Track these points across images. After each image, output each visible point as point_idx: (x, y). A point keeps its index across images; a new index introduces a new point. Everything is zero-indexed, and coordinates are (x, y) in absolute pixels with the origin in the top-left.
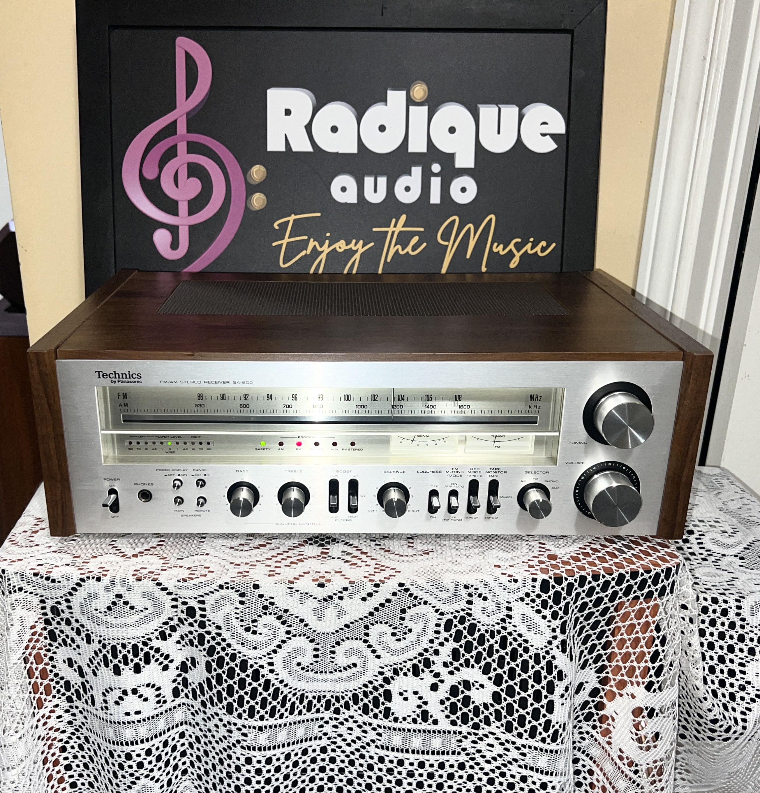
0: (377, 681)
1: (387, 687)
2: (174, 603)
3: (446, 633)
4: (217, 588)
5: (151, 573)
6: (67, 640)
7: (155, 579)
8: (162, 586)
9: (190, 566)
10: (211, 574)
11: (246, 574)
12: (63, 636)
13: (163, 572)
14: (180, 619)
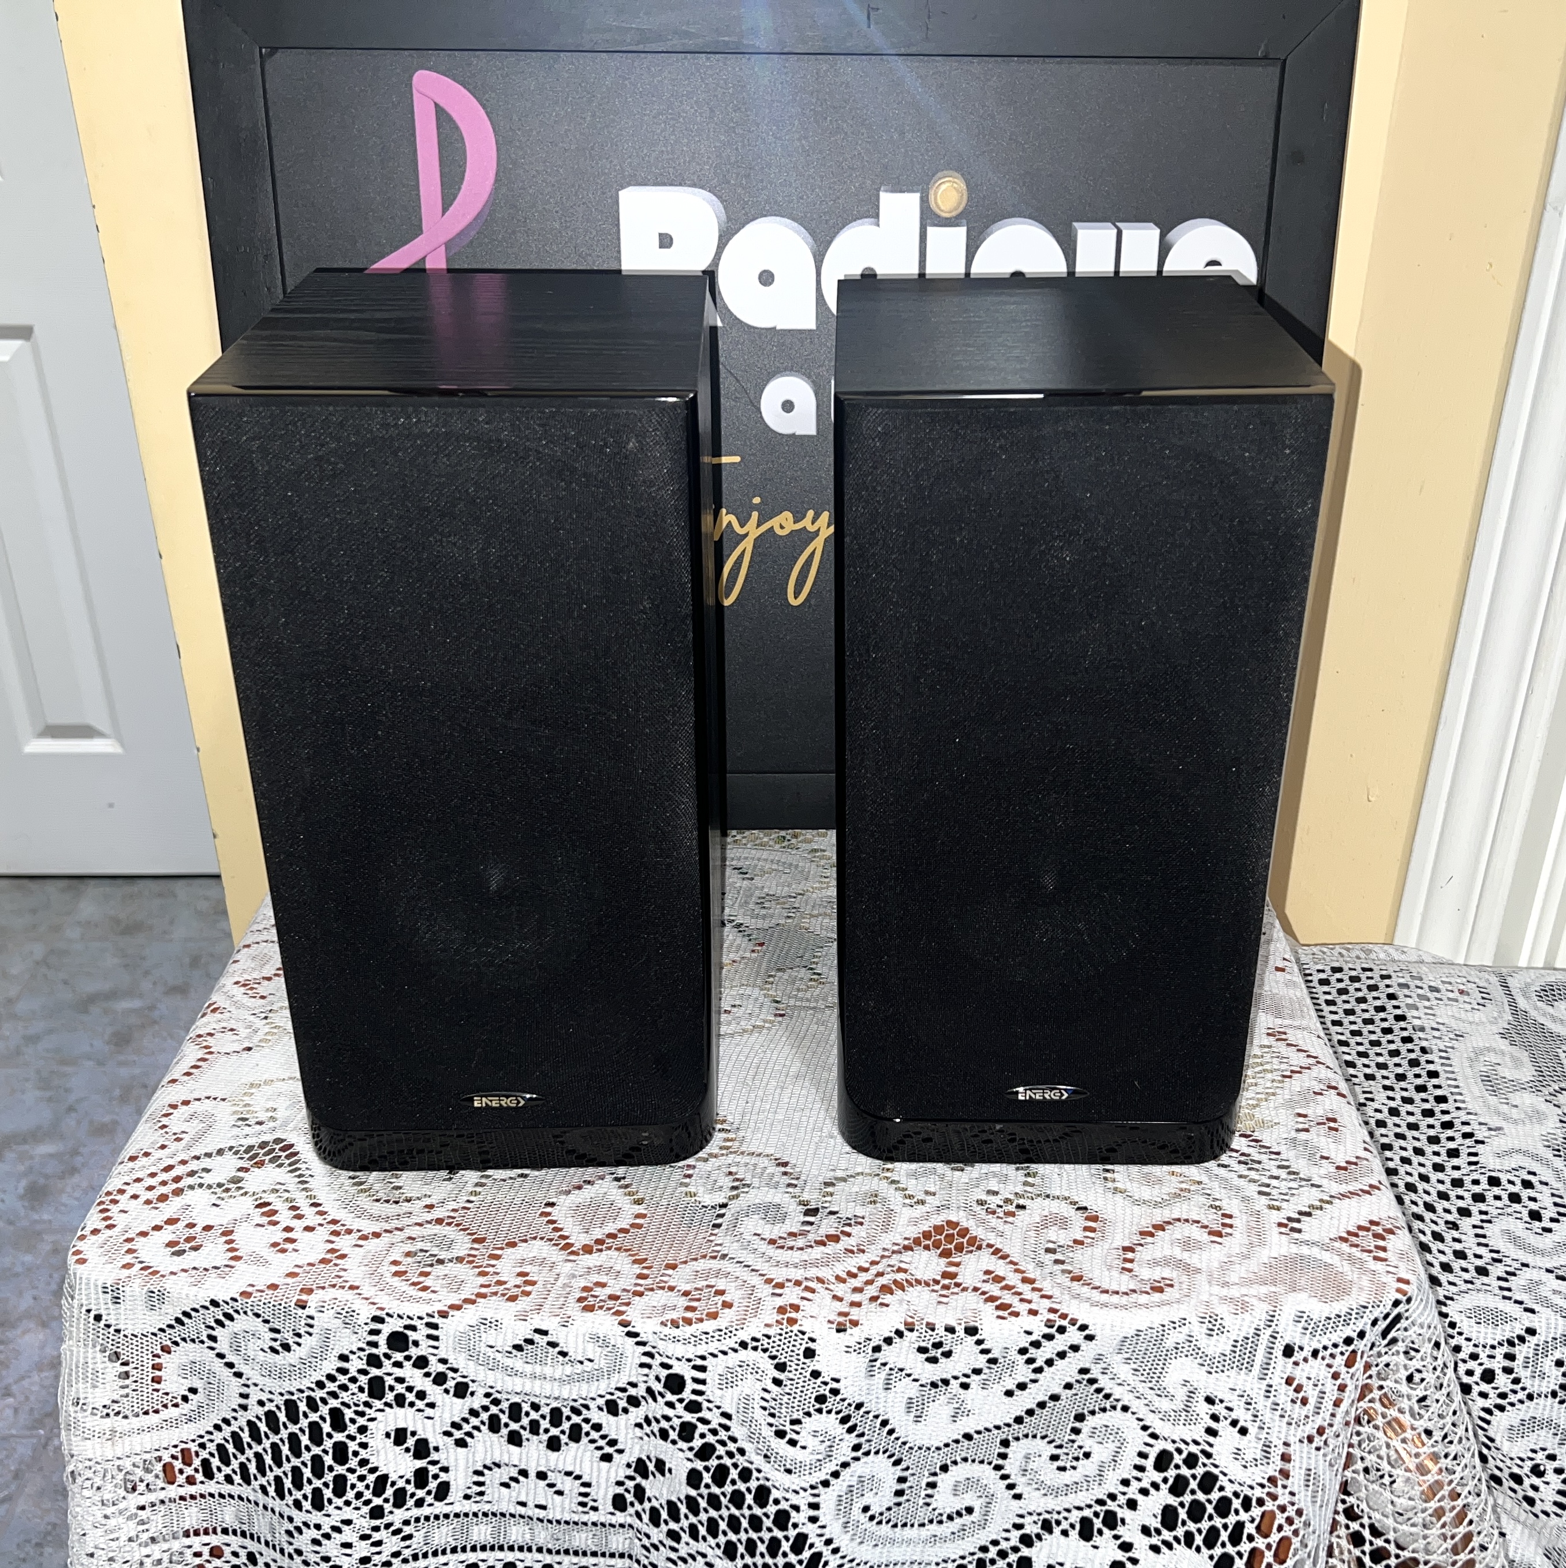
0: (1007, 1539)
1: (1025, 1552)
2: (647, 1360)
3: (1156, 1473)
4: (737, 1346)
5: (613, 1297)
6: (408, 1395)
7: (618, 1313)
8: (630, 1328)
9: (688, 1287)
10: (727, 1310)
11: (793, 1315)
12: (400, 1389)
13: (637, 1298)
14: (649, 1390)
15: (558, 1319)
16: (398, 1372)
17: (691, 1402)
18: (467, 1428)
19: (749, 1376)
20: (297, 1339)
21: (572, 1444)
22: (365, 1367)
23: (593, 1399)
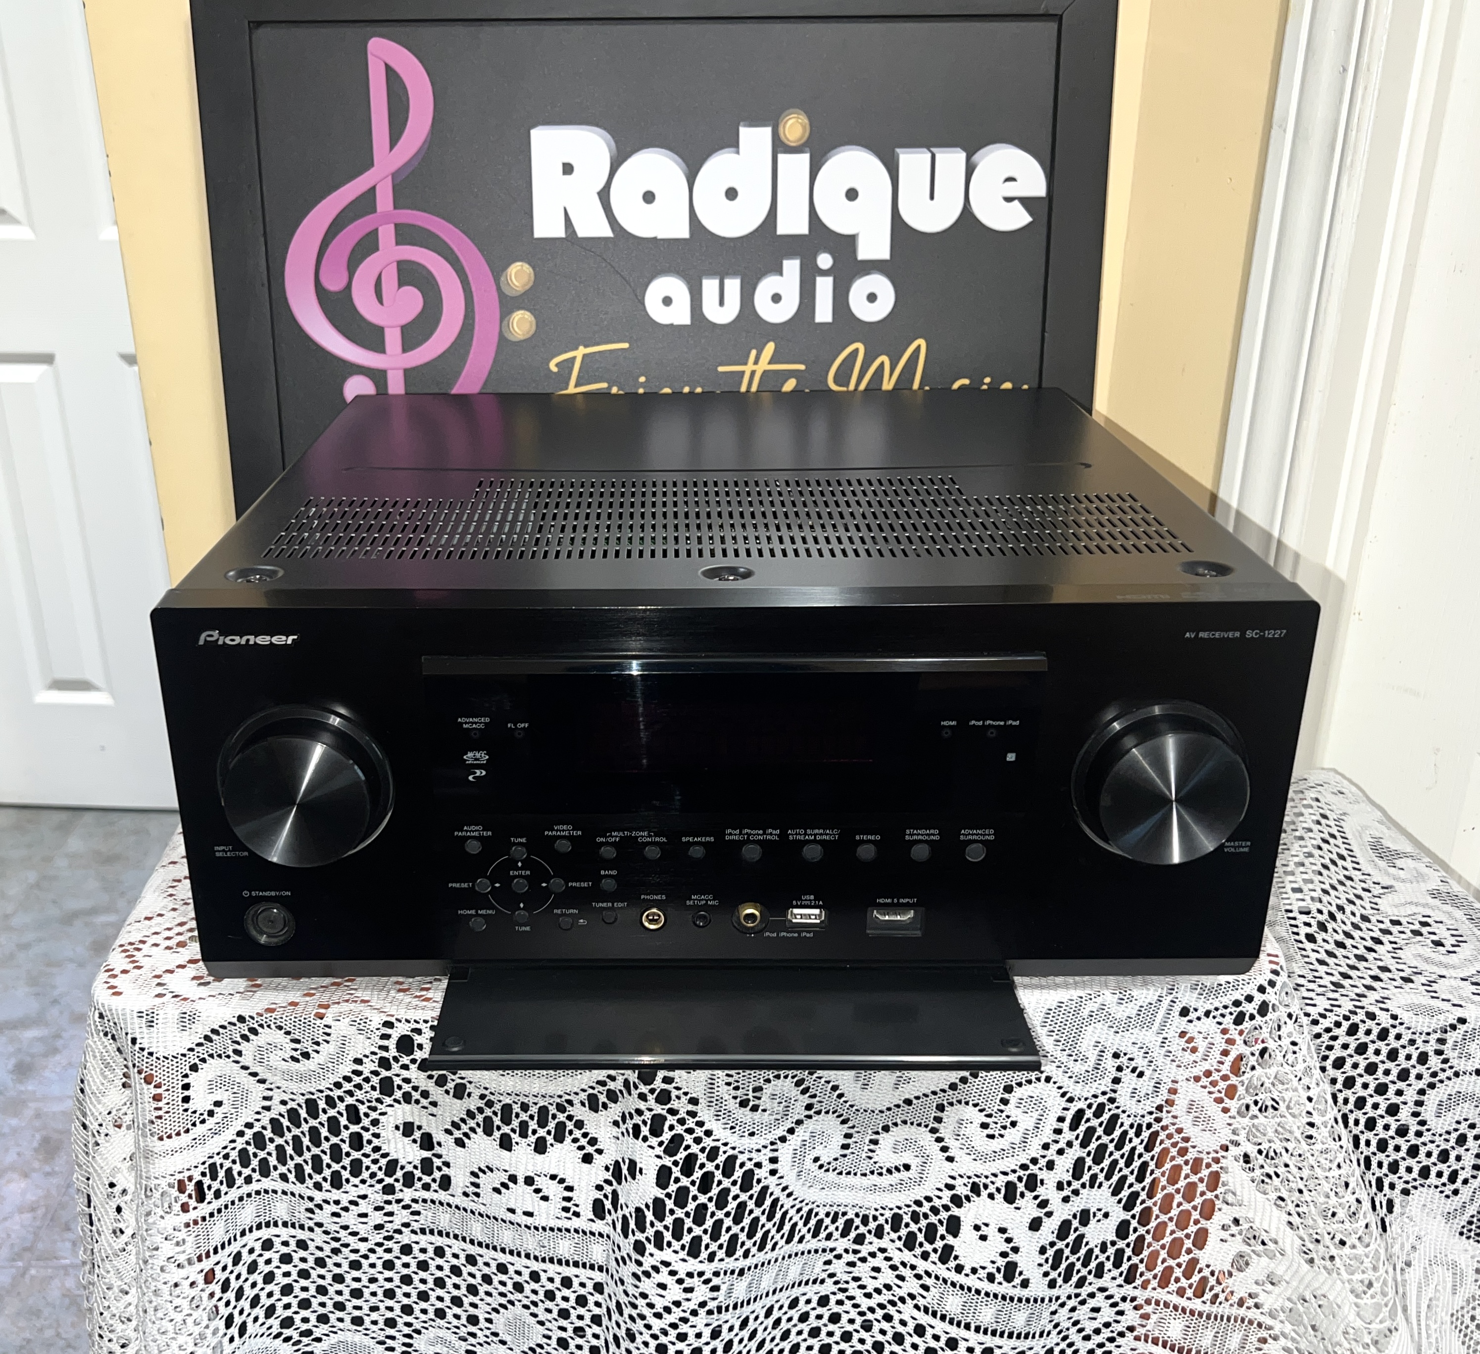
0: (939, 1197)
1: (955, 1211)
3: (1071, 1133)
6: (413, 1093)
12: (407, 1088)
14: (625, 1083)
16: (405, 1074)
17: (661, 1092)
18: (465, 1128)
20: (316, 1047)
21: (558, 1146)
22: (377, 1069)
23: (576, 1094)
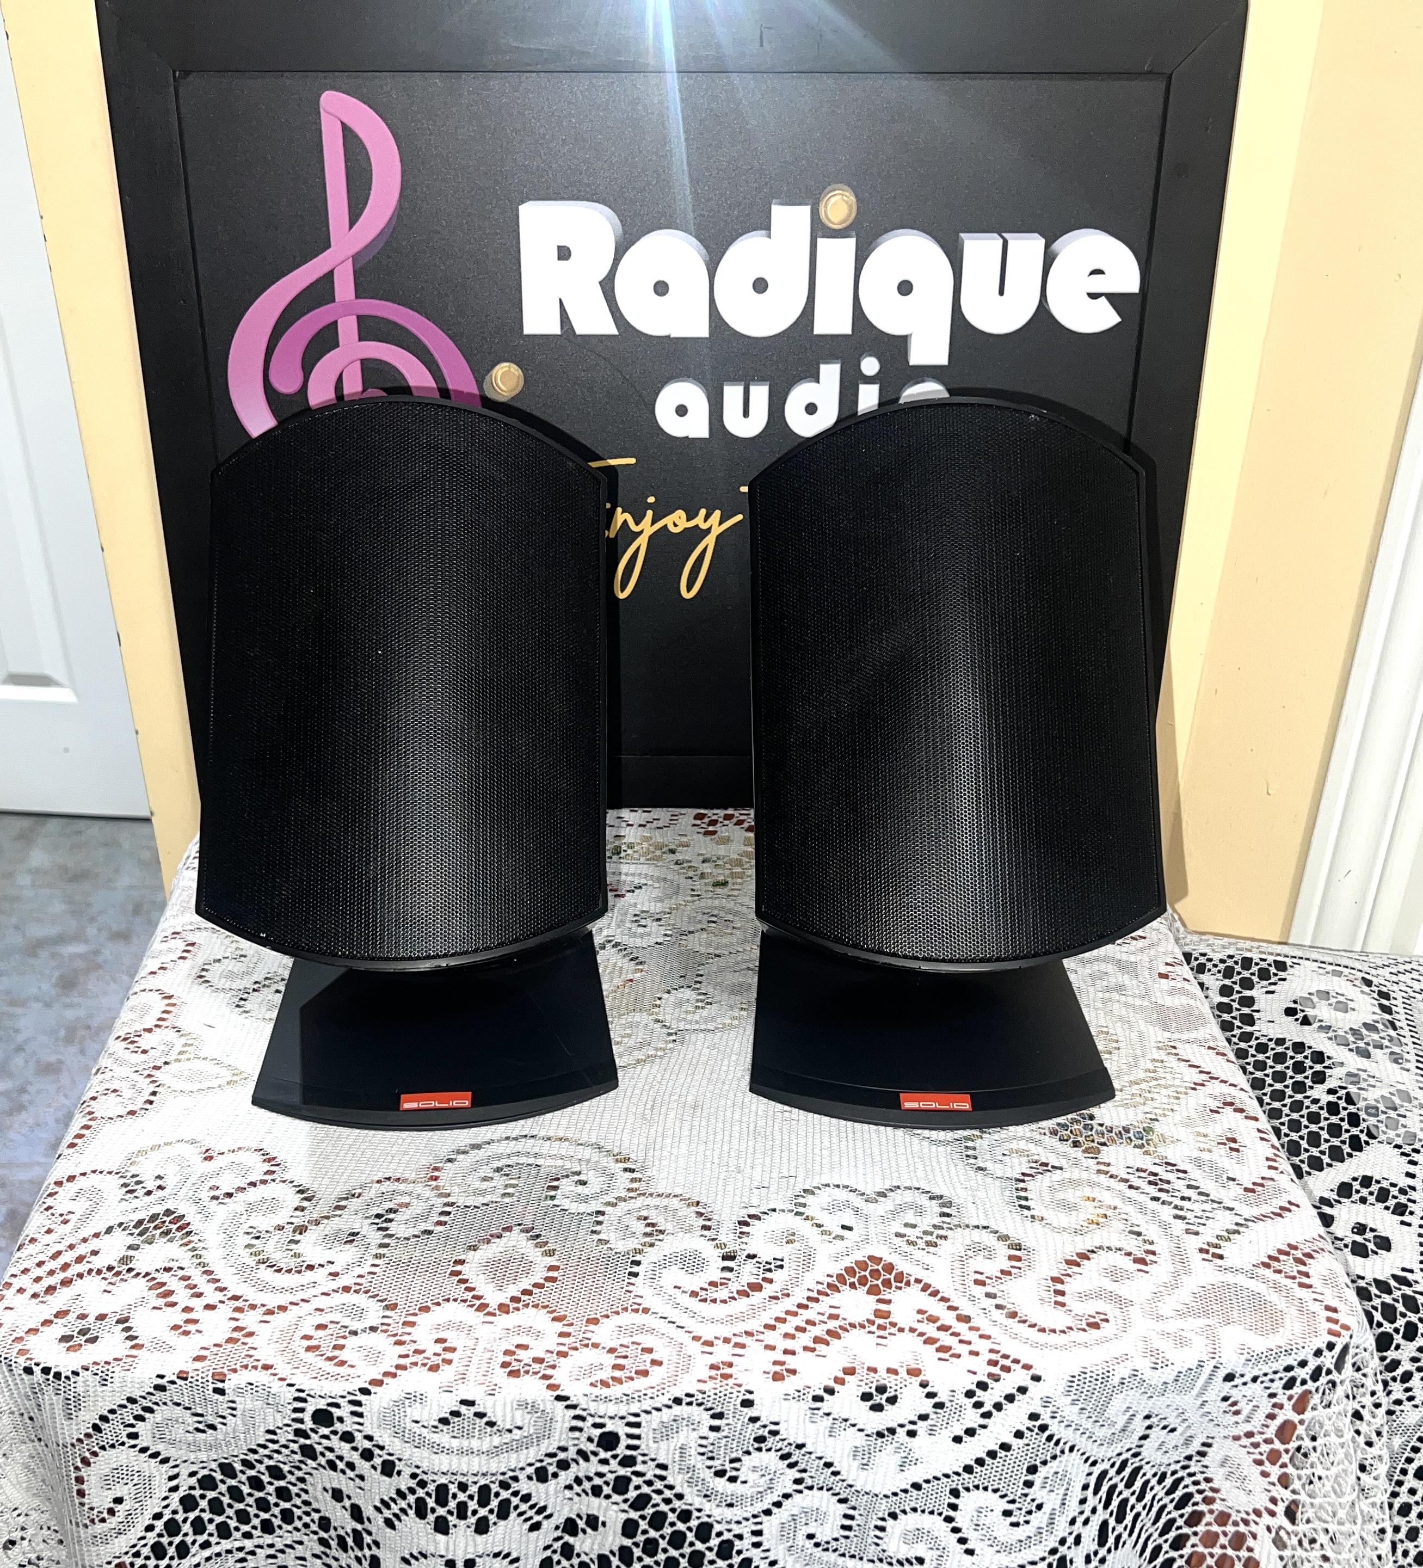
2: (577, 1423)
4: (669, 1403)
5: (540, 1361)
6: (338, 1462)
7: (545, 1377)
8: (558, 1392)
9: (613, 1345)
10: (656, 1368)
11: (727, 1371)
12: (330, 1456)
13: (562, 1359)
14: (581, 1453)
15: (484, 1388)
17: (625, 1457)
18: (394, 1508)
19: (685, 1429)
21: (501, 1522)
22: (294, 1438)
23: (522, 1468)
